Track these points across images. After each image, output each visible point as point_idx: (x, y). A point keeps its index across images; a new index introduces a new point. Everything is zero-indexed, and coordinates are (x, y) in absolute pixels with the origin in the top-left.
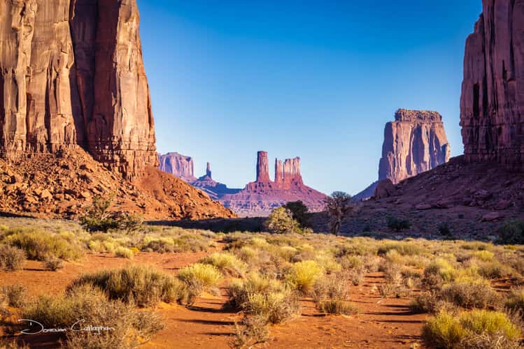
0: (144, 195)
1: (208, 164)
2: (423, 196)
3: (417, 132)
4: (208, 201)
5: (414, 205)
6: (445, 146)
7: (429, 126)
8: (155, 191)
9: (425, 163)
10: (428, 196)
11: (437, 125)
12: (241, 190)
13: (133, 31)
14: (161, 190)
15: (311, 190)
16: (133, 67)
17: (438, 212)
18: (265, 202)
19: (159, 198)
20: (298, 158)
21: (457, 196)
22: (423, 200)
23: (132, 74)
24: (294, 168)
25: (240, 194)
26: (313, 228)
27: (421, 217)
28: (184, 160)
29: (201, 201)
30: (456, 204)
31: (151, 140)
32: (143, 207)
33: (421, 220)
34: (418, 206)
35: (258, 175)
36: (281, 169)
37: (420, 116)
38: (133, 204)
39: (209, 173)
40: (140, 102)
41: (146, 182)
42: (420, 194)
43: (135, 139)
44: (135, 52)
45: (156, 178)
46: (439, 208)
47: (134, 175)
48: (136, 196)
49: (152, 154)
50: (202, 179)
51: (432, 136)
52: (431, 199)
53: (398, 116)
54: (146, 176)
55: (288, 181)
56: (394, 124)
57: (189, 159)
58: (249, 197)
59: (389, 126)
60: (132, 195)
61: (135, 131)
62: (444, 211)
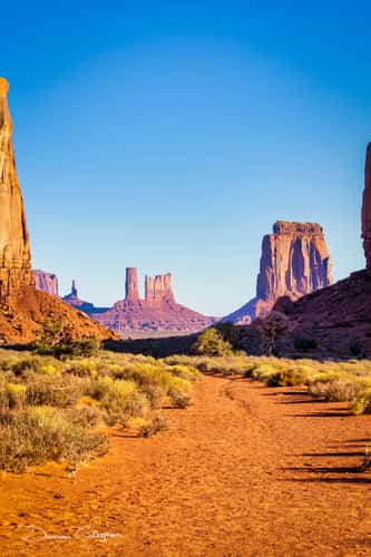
0: (20, 316)
1: (73, 282)
2: (326, 314)
3: (297, 245)
4: (88, 322)
5: (316, 324)
6: (326, 260)
7: (309, 239)
8: (31, 312)
9: (305, 277)
10: (330, 314)
11: (317, 237)
12: (108, 309)
13: (6, 141)
14: (38, 311)
15: (183, 309)
16: (6, 179)
17: (342, 331)
18: (134, 322)
19: (36, 319)
20: (169, 274)
21: (361, 313)
22: (325, 318)
23: (5, 186)
24: (165, 285)
25: (108, 313)
26: (246, 350)
27: (325, 336)
28: (48, 278)
29: (80, 322)
30: (360, 321)
31: (26, 257)
32: (20, 329)
33: (326, 339)
34: (321, 324)
35: (127, 293)
36: (151, 287)
37: (299, 228)
38: (10, 326)
39: (74, 292)
40: (14, 215)
41: (21, 302)
42: (322, 312)
43: (9, 256)
44: (8, 164)
45: (33, 297)
46: (344, 326)
47: (8, 294)
48: (12, 317)
49: (27, 272)
50: (67, 298)
51: (313, 248)
52: (333, 317)
53: (277, 228)
54: (21, 296)
55: (159, 298)
56: (273, 237)
57: (53, 277)
58: (117, 316)
59: (267, 239)
60: (7, 316)
61: (9, 248)
62: (350, 330)
